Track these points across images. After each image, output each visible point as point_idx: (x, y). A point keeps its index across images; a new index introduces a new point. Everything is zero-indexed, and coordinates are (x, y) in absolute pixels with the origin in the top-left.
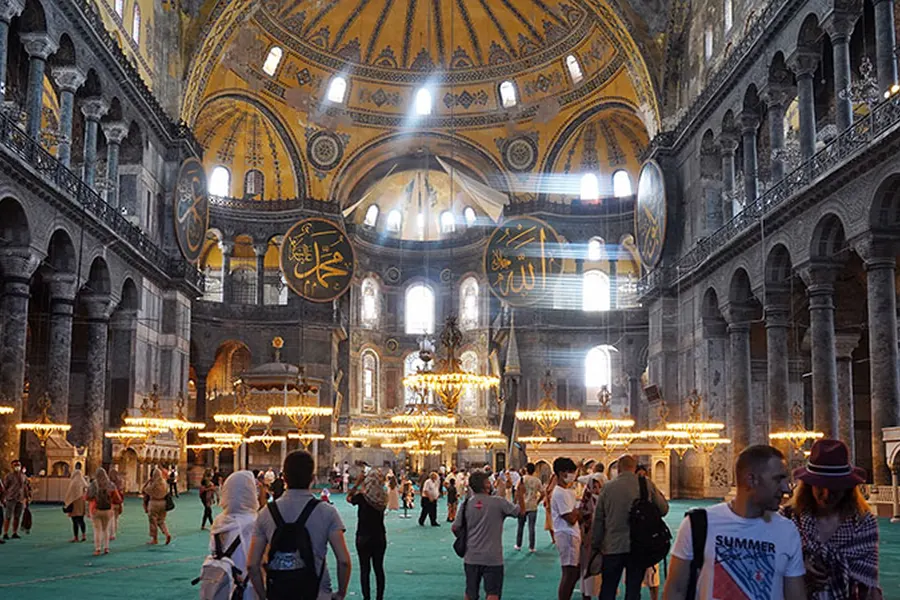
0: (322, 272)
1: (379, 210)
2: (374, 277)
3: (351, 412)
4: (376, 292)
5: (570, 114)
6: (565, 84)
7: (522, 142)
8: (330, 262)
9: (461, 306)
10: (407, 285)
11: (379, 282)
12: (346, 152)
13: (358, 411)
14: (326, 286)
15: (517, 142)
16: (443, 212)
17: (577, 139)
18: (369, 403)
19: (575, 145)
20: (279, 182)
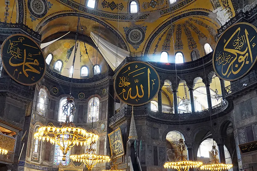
0: (26, 67)
1: (53, 58)
2: (46, 89)
3: (26, 159)
4: (45, 97)
5: (165, 19)
6: (166, 5)
7: (137, 30)
8: (32, 63)
9: (88, 111)
10: (61, 98)
11: (47, 92)
12: (49, 12)
13: (29, 159)
14: (27, 76)
15: (135, 30)
16: (83, 66)
17: (165, 33)
18: (35, 156)
19: (162, 36)
20: (7, 14)
